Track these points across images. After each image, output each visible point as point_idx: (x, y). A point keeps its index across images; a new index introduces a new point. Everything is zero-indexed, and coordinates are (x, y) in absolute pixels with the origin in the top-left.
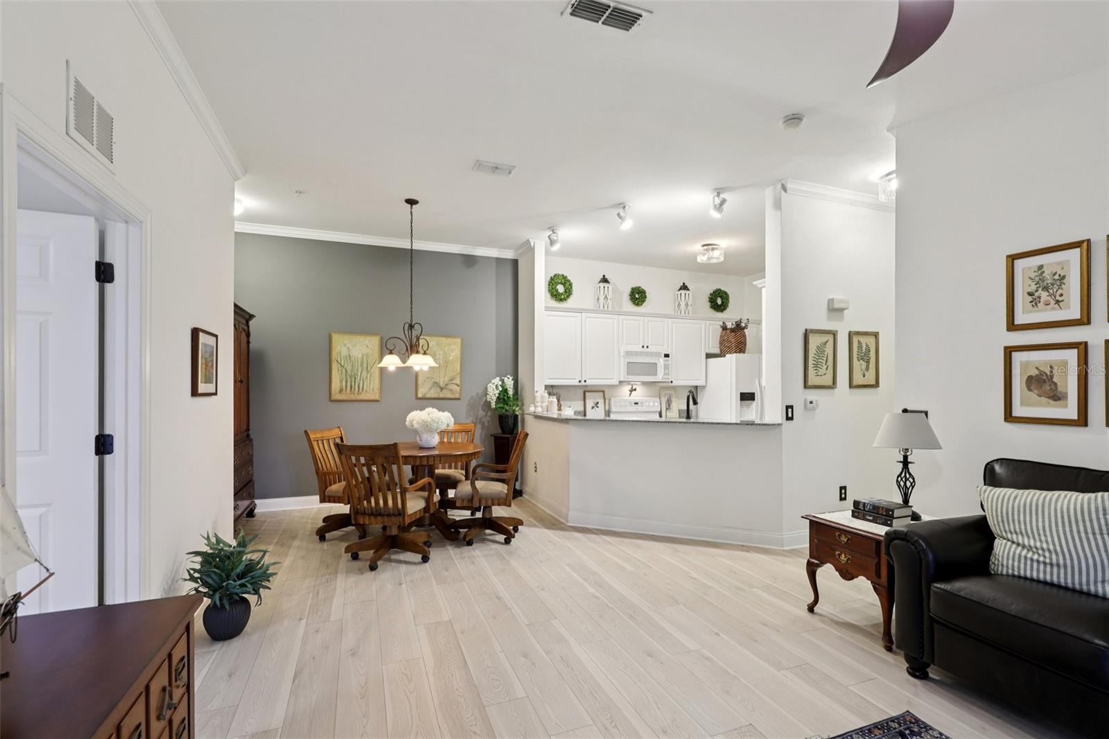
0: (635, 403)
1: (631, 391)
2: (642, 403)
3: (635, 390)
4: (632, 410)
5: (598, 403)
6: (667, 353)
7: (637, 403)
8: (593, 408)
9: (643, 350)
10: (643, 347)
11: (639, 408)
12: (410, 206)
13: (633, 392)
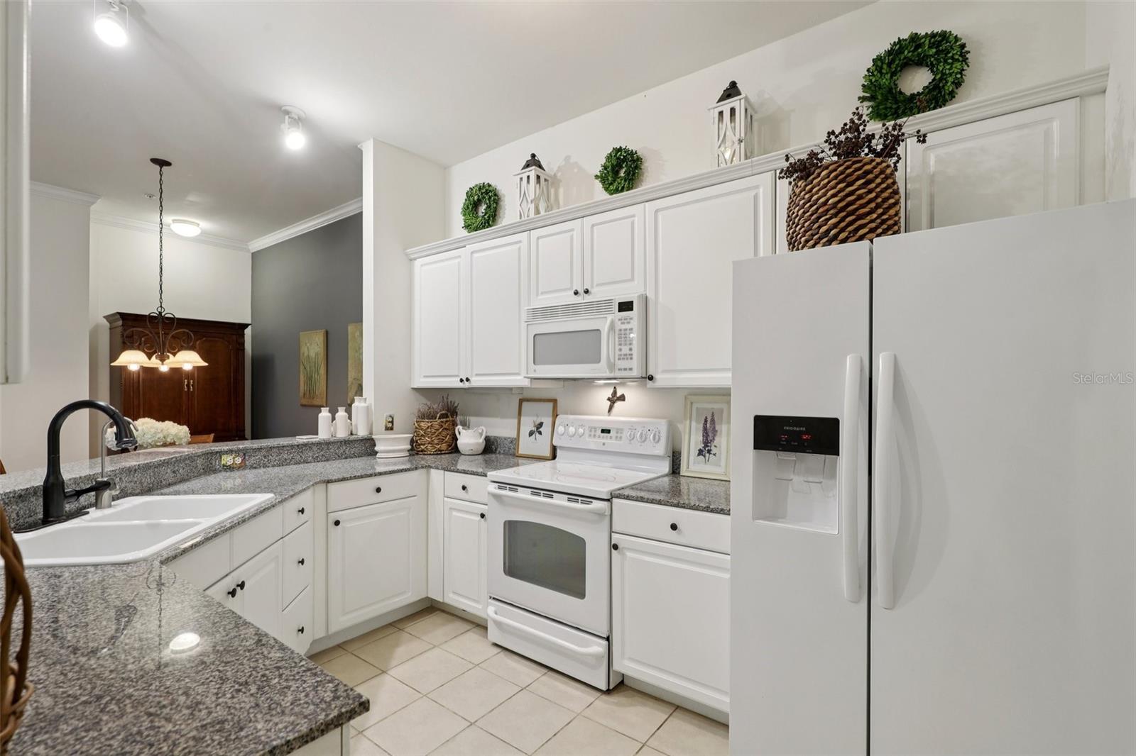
0: (603, 431)
1: (615, 399)
2: (619, 431)
3: (622, 398)
4: (592, 447)
5: (541, 425)
6: (625, 298)
7: (609, 431)
8: (531, 434)
9: (578, 299)
10: (576, 293)
11: (610, 442)
12: (158, 168)
13: (618, 404)
